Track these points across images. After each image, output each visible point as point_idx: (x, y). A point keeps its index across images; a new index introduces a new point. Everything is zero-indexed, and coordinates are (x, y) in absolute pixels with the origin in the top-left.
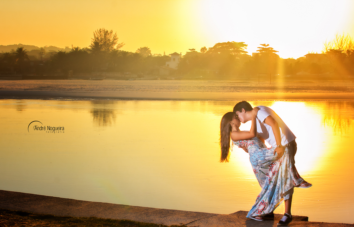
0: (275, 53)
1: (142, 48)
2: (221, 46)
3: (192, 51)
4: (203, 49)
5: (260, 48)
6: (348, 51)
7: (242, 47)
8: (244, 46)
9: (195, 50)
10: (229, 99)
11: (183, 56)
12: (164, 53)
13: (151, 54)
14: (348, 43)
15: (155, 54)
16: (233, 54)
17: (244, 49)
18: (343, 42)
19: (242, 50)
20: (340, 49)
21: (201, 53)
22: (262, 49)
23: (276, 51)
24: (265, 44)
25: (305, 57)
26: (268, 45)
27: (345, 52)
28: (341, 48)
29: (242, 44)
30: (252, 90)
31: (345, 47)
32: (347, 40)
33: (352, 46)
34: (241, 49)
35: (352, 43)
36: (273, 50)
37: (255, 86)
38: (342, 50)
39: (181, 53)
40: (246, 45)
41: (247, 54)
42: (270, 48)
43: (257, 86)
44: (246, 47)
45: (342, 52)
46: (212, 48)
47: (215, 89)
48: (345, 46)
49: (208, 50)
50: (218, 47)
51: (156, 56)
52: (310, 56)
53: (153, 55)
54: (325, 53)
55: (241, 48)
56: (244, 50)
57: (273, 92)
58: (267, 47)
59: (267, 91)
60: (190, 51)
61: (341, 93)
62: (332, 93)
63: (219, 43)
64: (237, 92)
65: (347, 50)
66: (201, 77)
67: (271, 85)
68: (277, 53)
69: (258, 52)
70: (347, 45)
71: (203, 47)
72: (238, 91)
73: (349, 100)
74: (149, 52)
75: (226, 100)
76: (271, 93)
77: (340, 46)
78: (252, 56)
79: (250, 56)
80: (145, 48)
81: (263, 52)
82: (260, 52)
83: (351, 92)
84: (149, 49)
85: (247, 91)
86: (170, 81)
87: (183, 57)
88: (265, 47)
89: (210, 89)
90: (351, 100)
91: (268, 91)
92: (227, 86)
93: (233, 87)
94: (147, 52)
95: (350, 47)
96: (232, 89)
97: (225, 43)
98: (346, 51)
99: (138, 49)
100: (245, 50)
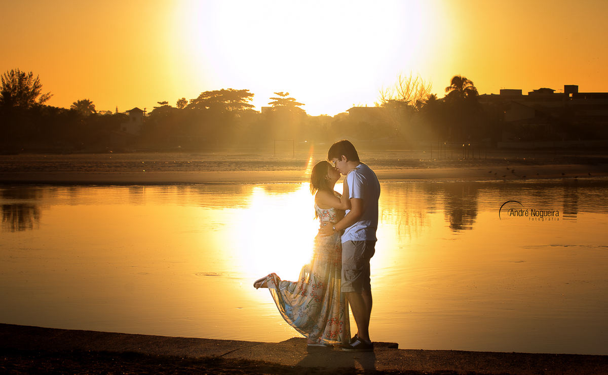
0: (299, 107)
1: (80, 101)
2: (210, 97)
3: (162, 105)
4: (182, 102)
5: (274, 99)
6: (419, 103)
7: (244, 98)
8: (249, 97)
9: (167, 103)
10: (230, 183)
11: (149, 114)
12: (117, 109)
13: (95, 111)
14: (419, 89)
15: (101, 111)
16: (231, 109)
17: (248, 100)
18: (411, 88)
19: (245, 103)
20: (405, 99)
21: (178, 108)
22: (277, 101)
23: (300, 104)
24: (282, 93)
25: (348, 112)
26: (287, 94)
27: (412, 103)
28: (406, 97)
29: (244, 93)
30: (265, 168)
31: (414, 96)
32: (416, 84)
33: (425, 94)
34: (243, 102)
35: (425, 89)
36: (296, 101)
37: (269, 160)
38: (408, 100)
39: (145, 109)
40: (251, 95)
41: (253, 108)
42: (290, 99)
43: (272, 160)
44: (251, 97)
45: (409, 104)
46: (195, 101)
47: (205, 166)
48: (413, 94)
49: (189, 103)
50: (205, 98)
51: (103, 114)
52: (355, 111)
53: (98, 112)
54: (380, 106)
55: (243, 100)
56: (248, 103)
57: (300, 170)
58: (286, 97)
59: (289, 168)
60: (160, 106)
61: (409, 170)
62: (396, 170)
63: (207, 93)
64: (241, 170)
65: (417, 101)
66: (180, 147)
67: (294, 159)
68: (301, 107)
69: (271, 106)
70: (417, 92)
71: (181, 99)
72: (243, 168)
73: (424, 180)
74: (92, 108)
75: (224, 184)
76: (296, 171)
77: (405, 95)
78: (261, 112)
79: (257, 112)
80: (85, 101)
81: (280, 105)
82: (274, 106)
83: (426, 168)
84: (91, 102)
85: (257, 169)
86: (129, 154)
87: (148, 116)
88: (282, 97)
89: (197, 166)
90: (427, 180)
91: (292, 168)
92: (224, 161)
93: (235, 162)
94: (88, 108)
95: (421, 95)
96: (233, 167)
97: (216, 92)
98: (415, 102)
99: (74, 103)
100: (250, 103)
